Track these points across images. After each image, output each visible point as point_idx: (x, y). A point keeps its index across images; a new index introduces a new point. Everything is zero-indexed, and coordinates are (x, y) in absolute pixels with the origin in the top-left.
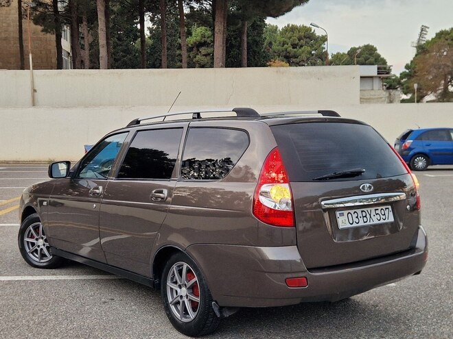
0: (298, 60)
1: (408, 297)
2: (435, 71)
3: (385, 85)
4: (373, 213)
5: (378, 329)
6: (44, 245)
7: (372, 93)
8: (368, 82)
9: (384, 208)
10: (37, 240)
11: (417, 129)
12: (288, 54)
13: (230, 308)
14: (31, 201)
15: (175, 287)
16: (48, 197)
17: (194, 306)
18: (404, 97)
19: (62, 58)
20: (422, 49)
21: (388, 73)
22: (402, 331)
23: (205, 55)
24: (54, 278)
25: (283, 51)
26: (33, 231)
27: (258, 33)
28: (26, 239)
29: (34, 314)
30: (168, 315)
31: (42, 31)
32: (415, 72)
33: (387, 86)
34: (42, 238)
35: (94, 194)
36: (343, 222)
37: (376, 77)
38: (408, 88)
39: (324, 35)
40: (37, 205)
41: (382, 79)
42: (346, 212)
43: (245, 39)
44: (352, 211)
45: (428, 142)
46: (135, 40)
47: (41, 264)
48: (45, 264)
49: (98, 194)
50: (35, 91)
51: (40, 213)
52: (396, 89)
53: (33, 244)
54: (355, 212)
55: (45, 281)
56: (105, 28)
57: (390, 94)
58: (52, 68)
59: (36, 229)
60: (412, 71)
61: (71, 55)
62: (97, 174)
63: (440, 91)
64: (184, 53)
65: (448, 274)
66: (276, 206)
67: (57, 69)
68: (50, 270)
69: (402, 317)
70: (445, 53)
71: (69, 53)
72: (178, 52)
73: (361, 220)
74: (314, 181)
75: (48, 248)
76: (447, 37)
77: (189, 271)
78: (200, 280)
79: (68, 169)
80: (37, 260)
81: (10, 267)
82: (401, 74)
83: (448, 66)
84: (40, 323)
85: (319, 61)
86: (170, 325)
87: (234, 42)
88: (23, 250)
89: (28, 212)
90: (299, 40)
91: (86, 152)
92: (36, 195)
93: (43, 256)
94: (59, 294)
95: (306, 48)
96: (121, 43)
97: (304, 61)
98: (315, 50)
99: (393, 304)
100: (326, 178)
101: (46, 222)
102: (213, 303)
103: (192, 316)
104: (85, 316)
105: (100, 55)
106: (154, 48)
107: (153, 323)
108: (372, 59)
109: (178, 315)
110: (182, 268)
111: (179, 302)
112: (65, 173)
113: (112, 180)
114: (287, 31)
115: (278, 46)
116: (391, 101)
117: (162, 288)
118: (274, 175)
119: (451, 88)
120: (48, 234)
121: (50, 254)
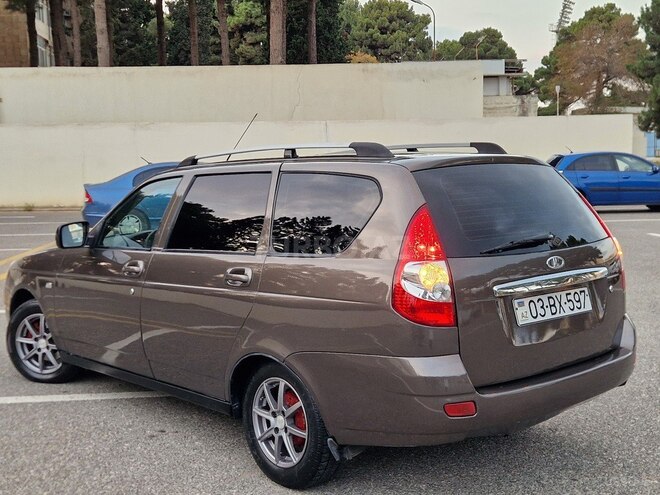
0: (388, 51)
1: (598, 414)
2: (584, 67)
3: (515, 88)
4: (564, 300)
5: (565, 467)
6: (48, 347)
7: (498, 100)
8: (493, 84)
9: (578, 290)
10: (36, 339)
11: (569, 153)
12: (374, 43)
13: (353, 447)
14: (25, 282)
15: (266, 415)
16: (53, 276)
17: (298, 444)
18: (541, 104)
19: (37, 50)
20: (566, 36)
21: (520, 71)
22: (601, 469)
23: (253, 44)
24: (66, 398)
25: (367, 38)
26: (29, 326)
27: (331, 12)
28: (20, 339)
29: (46, 460)
30: (255, 457)
31: (7, 8)
32: (556, 69)
33: (518, 89)
34: (45, 337)
35: (130, 272)
36: (524, 315)
37: (503, 76)
38: (546, 92)
39: (426, 14)
40: (34, 287)
41: (512, 80)
42: (526, 301)
43: (314, 21)
44: (535, 299)
45: (584, 173)
46: (147, 20)
47: (45, 377)
48: (50, 377)
49: (137, 273)
51: (41, 300)
52: (530, 93)
53: (30, 347)
54: (539, 300)
55: (54, 403)
56: (104, 5)
57: (523, 102)
58: (21, 65)
59: (35, 323)
60: (552, 67)
61: (51, 43)
62: (127, 239)
63: (591, 96)
64: (225, 41)
66: (426, 293)
67: (32, 66)
68: (59, 385)
69: (596, 447)
70: (598, 41)
71: (47, 42)
72: (212, 39)
73: (548, 310)
74: (482, 255)
75: (54, 352)
76: (602, 17)
77: (287, 390)
78: (308, 405)
79: (86, 233)
80: (38, 370)
82: (536, 72)
83: (603, 60)
84: (57, 474)
85: (419, 53)
86: (259, 472)
87: (296, 25)
88: (14, 356)
89: (20, 298)
90: (390, 22)
91: (88, 196)
92: (31, 271)
93: (46, 364)
94: (79, 425)
95: (401, 34)
96: (125, 25)
97: (398, 53)
98: (414, 36)
99: (579, 426)
100: (498, 250)
101: (50, 312)
102: (329, 439)
103: (295, 458)
104: (126, 460)
105: (98, 46)
106: (176, 34)
107: (231, 468)
108: (495, 50)
109: (271, 457)
110: (278, 387)
111: (272, 438)
112: (80, 240)
113: (158, 252)
114: (372, 8)
115: (359, 30)
116: (524, 113)
117: (244, 416)
118: (422, 247)
119: (607, 92)
120: (56, 330)
121: (58, 361)
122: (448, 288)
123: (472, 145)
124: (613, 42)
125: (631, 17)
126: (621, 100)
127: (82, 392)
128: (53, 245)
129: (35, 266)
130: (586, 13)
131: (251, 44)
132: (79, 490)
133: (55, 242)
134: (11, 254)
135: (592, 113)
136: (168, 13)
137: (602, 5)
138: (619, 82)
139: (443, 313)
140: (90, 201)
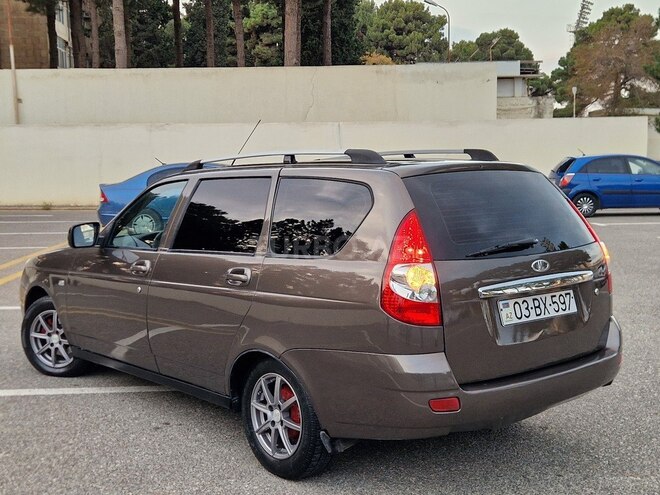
0: (404, 52)
1: (589, 413)
2: (602, 68)
3: (531, 89)
4: (549, 301)
5: (552, 464)
6: (60, 342)
7: (514, 101)
8: (508, 85)
9: (563, 293)
10: (49, 335)
11: (581, 156)
12: (389, 44)
13: (345, 440)
14: (39, 279)
15: (263, 409)
16: (66, 274)
17: (293, 436)
18: (557, 106)
19: (57, 51)
20: (583, 37)
21: (536, 72)
22: (586, 466)
23: (269, 45)
24: (77, 391)
25: (383, 39)
26: (43, 322)
27: (346, 13)
28: (34, 335)
29: (56, 448)
30: (253, 449)
31: (28, 10)
32: (574, 70)
33: (534, 90)
34: (57, 333)
35: (138, 271)
36: (508, 315)
37: (517, 77)
38: (563, 93)
39: (442, 15)
40: (48, 284)
41: (528, 81)
42: (511, 302)
43: (329, 22)
44: (520, 301)
45: (597, 176)
46: (165, 21)
47: (57, 371)
48: (62, 371)
49: (144, 272)
50: (19, 101)
51: (54, 297)
52: (546, 94)
53: (44, 342)
54: (525, 301)
55: (66, 396)
56: (122, 7)
57: (538, 103)
58: (41, 66)
59: (48, 319)
60: (569, 68)
61: (70, 45)
62: (136, 240)
63: (608, 98)
64: (240, 42)
65: (640, 376)
66: (413, 294)
67: (51, 68)
68: (70, 379)
69: (584, 445)
70: (616, 42)
71: (67, 43)
72: (229, 40)
73: (533, 312)
74: (468, 258)
75: (66, 347)
76: (620, 17)
77: (283, 386)
78: (302, 400)
79: (97, 234)
80: (50, 364)
81: (11, 375)
82: (553, 73)
83: (621, 61)
84: (66, 462)
85: (434, 54)
86: (257, 463)
87: (311, 27)
88: (28, 350)
89: (34, 295)
90: (406, 23)
91: (103, 196)
92: (45, 270)
93: (59, 358)
94: (88, 417)
95: (417, 35)
96: (143, 27)
97: (413, 54)
98: (430, 37)
99: (569, 425)
100: (484, 254)
101: (62, 309)
102: (322, 432)
103: (290, 450)
104: (131, 450)
105: (116, 47)
106: (194, 35)
107: (230, 459)
108: (511, 51)
109: (268, 449)
110: (274, 382)
111: (269, 431)
112: (92, 240)
113: (165, 252)
114: (388, 9)
115: (375, 31)
116: (540, 115)
117: (243, 409)
118: (410, 250)
119: (625, 94)
120: (67, 326)
121: (70, 356)
122: (434, 289)
123: (466, 151)
124: (632, 43)
125: (650, 18)
126: (639, 100)
127: (92, 386)
128: (65, 245)
129: (49, 264)
130: (604, 14)
131: (267, 45)
132: (86, 477)
133: (67, 242)
134: (28, 253)
135: (609, 116)
136: (185, 14)
137: (620, 6)
138: (637, 83)
139: (429, 313)
140: (105, 200)
